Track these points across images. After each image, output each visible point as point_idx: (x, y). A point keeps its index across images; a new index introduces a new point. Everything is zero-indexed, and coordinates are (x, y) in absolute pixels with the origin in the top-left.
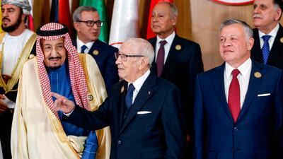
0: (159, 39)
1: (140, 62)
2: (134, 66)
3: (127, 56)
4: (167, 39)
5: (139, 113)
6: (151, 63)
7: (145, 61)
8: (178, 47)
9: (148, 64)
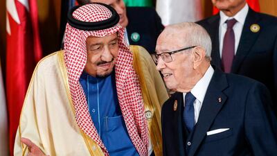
0: (224, 18)
1: (192, 56)
2: (186, 65)
3: (170, 53)
4: (237, 17)
5: (209, 133)
6: (209, 55)
7: (200, 52)
8: (255, 28)
9: (206, 57)
